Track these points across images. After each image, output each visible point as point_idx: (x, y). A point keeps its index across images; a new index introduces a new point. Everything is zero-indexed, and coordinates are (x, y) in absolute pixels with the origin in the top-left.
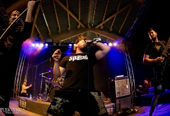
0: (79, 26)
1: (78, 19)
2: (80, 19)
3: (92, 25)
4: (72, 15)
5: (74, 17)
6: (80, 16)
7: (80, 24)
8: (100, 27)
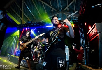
0: (52, 11)
1: (50, 6)
2: (51, 6)
3: (62, 8)
4: (45, 3)
5: (47, 4)
6: (51, 4)
7: (53, 9)
8: (67, 9)
